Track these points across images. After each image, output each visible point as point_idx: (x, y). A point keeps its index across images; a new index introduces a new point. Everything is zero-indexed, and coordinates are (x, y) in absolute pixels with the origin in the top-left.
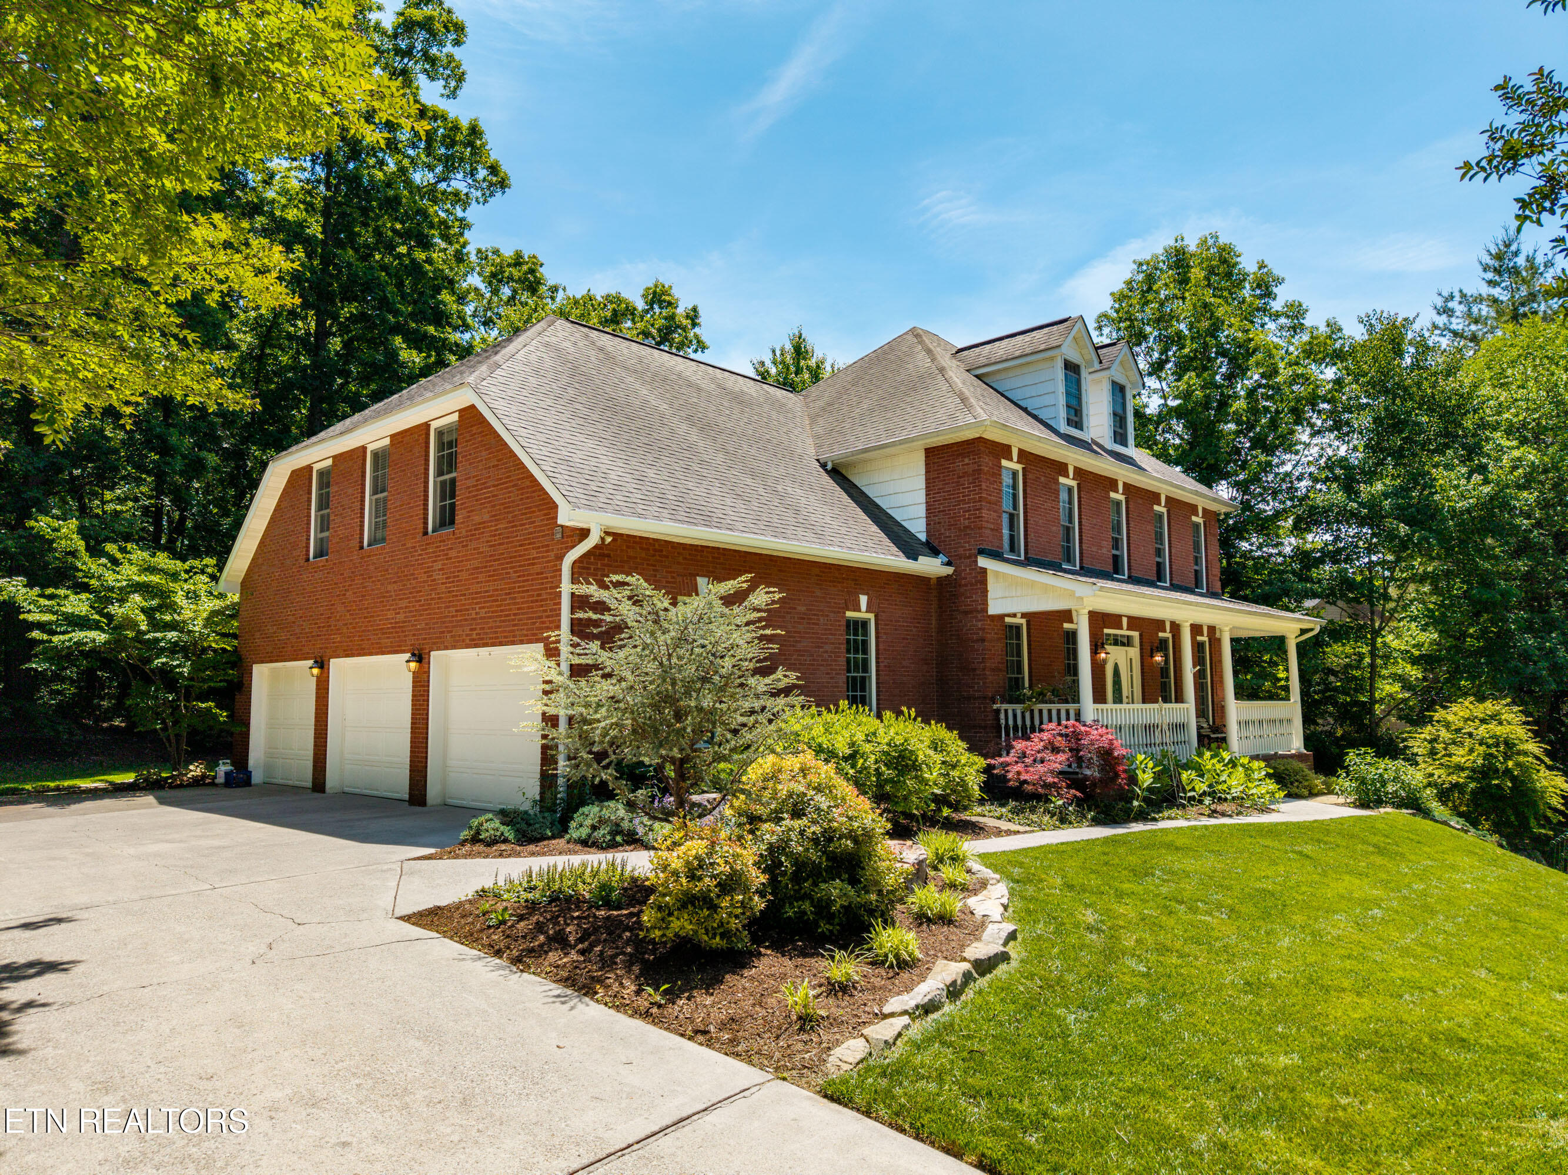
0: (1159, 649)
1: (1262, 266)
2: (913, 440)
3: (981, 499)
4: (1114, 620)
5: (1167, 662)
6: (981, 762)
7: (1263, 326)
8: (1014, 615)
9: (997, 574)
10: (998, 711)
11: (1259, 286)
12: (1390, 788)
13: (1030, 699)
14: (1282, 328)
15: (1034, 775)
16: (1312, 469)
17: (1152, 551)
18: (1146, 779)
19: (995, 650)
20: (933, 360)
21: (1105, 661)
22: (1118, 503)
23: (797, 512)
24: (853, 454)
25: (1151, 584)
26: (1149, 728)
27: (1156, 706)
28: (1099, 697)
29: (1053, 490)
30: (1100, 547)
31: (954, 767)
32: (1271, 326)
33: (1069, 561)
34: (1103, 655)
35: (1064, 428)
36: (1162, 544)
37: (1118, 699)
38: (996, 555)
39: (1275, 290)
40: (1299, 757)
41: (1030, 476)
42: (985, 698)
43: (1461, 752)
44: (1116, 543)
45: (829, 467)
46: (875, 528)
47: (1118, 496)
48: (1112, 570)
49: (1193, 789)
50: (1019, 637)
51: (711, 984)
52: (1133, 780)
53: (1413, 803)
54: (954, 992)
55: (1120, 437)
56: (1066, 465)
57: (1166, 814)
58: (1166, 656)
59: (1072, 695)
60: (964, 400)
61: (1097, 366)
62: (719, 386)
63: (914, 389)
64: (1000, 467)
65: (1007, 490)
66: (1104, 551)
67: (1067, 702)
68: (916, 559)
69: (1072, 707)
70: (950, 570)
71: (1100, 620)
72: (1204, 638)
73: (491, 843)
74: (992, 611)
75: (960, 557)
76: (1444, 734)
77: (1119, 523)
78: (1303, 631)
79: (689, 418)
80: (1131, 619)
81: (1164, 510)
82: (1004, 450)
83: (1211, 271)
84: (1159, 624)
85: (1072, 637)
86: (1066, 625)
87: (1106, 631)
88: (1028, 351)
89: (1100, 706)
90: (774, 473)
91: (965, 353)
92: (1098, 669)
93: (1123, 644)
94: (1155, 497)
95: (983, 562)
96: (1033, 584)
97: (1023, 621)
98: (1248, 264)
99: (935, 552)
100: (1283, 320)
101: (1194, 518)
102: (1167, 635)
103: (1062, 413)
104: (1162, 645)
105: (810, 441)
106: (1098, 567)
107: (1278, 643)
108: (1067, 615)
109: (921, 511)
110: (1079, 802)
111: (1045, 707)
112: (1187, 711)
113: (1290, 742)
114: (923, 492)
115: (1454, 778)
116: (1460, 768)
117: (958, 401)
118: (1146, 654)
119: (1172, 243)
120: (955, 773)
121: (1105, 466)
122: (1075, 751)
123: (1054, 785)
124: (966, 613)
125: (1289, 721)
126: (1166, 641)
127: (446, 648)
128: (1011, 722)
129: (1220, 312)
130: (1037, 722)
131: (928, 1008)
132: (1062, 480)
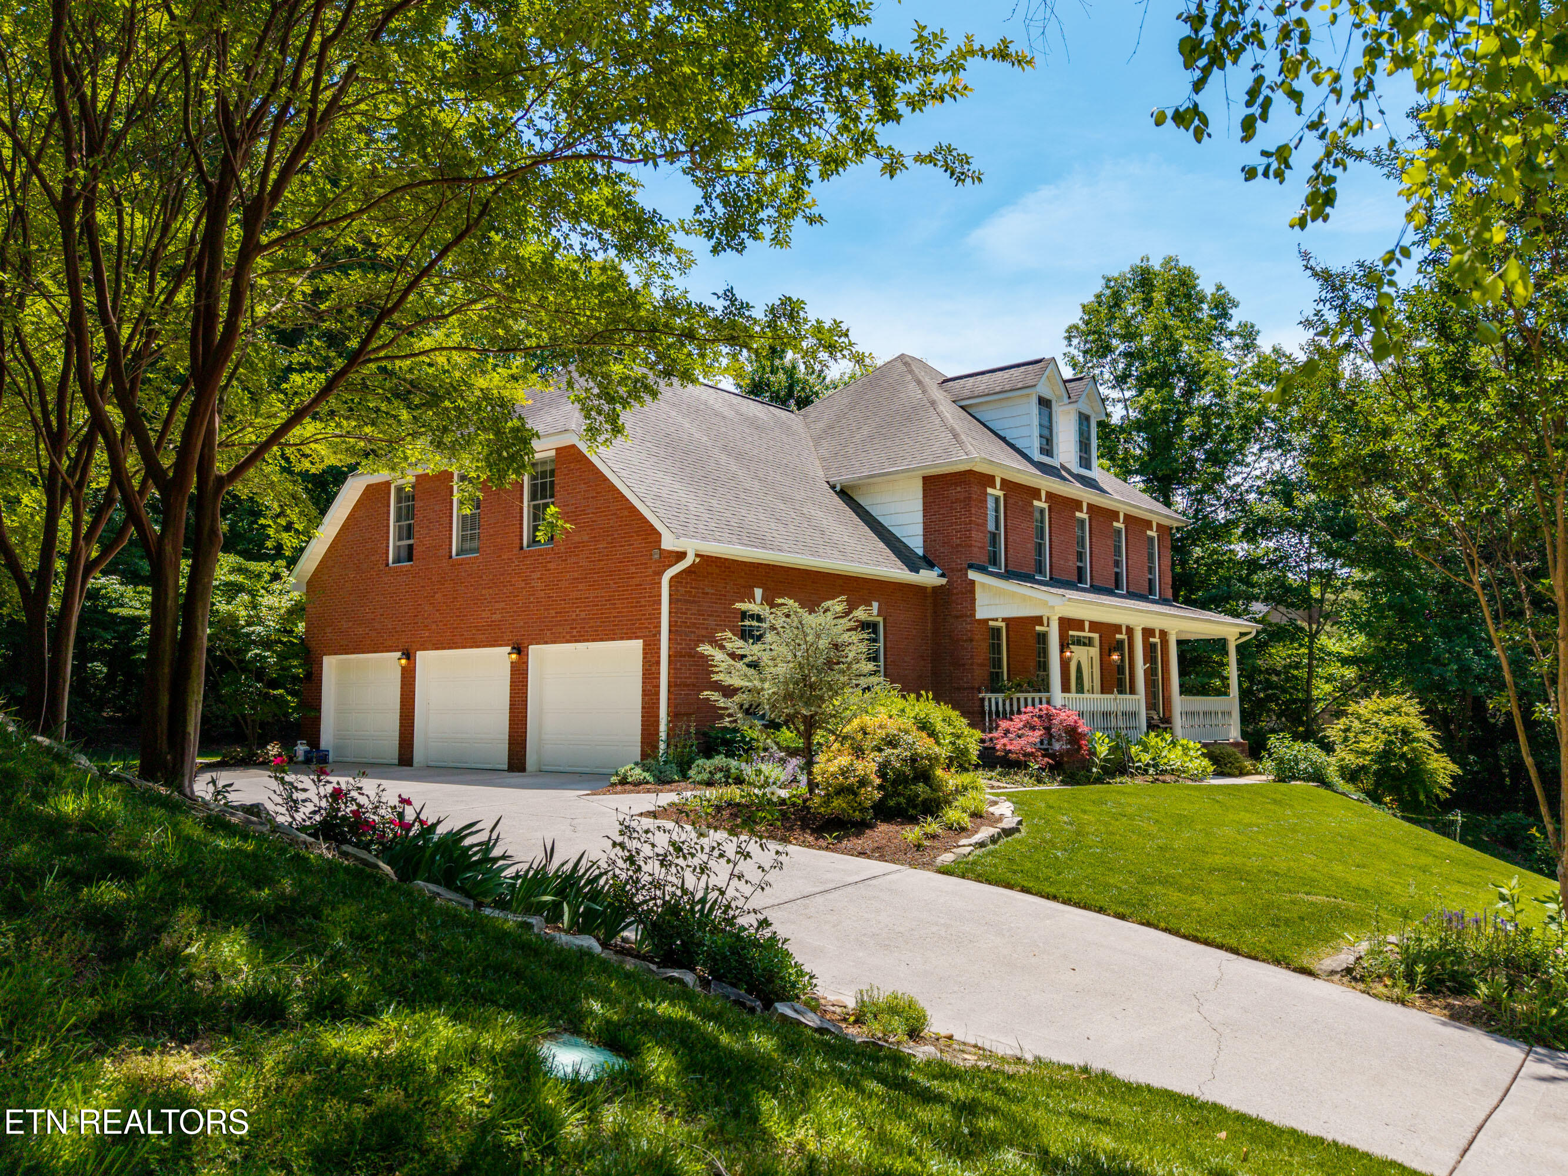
0: (1116, 649)
1: (1219, 288)
2: (913, 470)
3: (971, 522)
4: (1078, 624)
5: (1122, 660)
6: (978, 734)
7: (1219, 343)
8: (996, 620)
9: (983, 585)
10: (983, 699)
11: (1216, 307)
12: (1302, 766)
13: (1009, 689)
14: (1237, 347)
15: (1016, 745)
16: (1259, 483)
17: (1111, 563)
18: (1103, 750)
19: (981, 649)
20: (924, 392)
21: (1070, 659)
22: (1083, 521)
23: (823, 532)
24: (860, 478)
25: (1110, 592)
26: (1106, 715)
27: (1112, 696)
28: (1066, 688)
29: (1027, 510)
30: (1067, 560)
31: (959, 737)
32: (1227, 344)
33: (1040, 572)
34: (1068, 654)
35: (1037, 457)
36: (1120, 555)
37: (1080, 689)
38: (982, 569)
39: (1230, 311)
40: (1236, 744)
41: (1011, 501)
42: (973, 688)
43: (1369, 739)
44: (1080, 556)
45: (838, 489)
46: (881, 545)
47: (1083, 515)
48: (1074, 581)
49: (1140, 761)
50: (999, 638)
51: (859, 834)
52: (1093, 753)
53: (1319, 778)
54: (994, 840)
55: (1085, 463)
56: (1039, 490)
57: (1118, 780)
58: (1122, 655)
59: (1044, 686)
60: (955, 436)
61: (1066, 401)
62: (737, 412)
63: (909, 419)
64: (986, 494)
65: (991, 513)
66: (1071, 563)
67: (1039, 691)
68: (917, 572)
69: (1044, 695)
70: (943, 581)
71: (1066, 624)
72: (1156, 640)
73: (638, 784)
74: (979, 615)
75: (952, 570)
76: (1356, 724)
77: (1083, 538)
78: (1242, 634)
79: (725, 448)
80: (1091, 623)
81: (1122, 526)
82: (990, 480)
83: (1172, 293)
84: (1117, 628)
85: (1043, 638)
86: (1038, 628)
87: (1071, 633)
88: (1007, 387)
89: (1066, 695)
90: (798, 497)
91: (951, 383)
92: (1065, 664)
93: (1085, 644)
94: (1114, 515)
95: (972, 575)
96: (1014, 594)
97: (1003, 624)
98: (1206, 286)
99: (931, 565)
100: (1237, 340)
101: (1149, 533)
102: (1123, 636)
103: (1036, 443)
104: (1119, 646)
105: (817, 463)
106: (1065, 578)
107: (1220, 645)
108: (1039, 620)
109: (919, 529)
110: (1052, 768)
111: (1022, 696)
112: (1138, 701)
113: (1229, 732)
114: (921, 514)
115: (1361, 761)
116: (1366, 753)
117: (950, 436)
118: (1106, 651)
119: (1138, 263)
120: (960, 742)
121: (1074, 490)
122: (1048, 729)
123: (1032, 754)
124: (957, 617)
125: (1230, 713)
126: (1122, 642)
127: (546, 643)
128: (994, 708)
129: (1178, 334)
130: (1015, 709)
131: (982, 845)
132: (1036, 503)
